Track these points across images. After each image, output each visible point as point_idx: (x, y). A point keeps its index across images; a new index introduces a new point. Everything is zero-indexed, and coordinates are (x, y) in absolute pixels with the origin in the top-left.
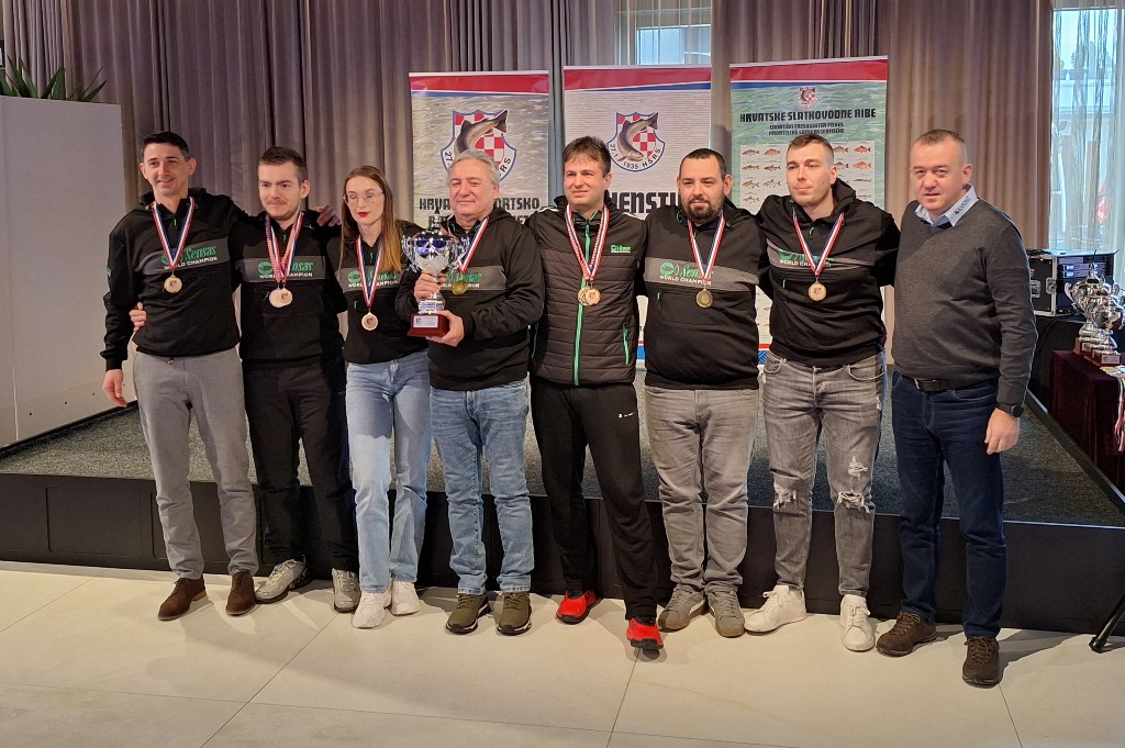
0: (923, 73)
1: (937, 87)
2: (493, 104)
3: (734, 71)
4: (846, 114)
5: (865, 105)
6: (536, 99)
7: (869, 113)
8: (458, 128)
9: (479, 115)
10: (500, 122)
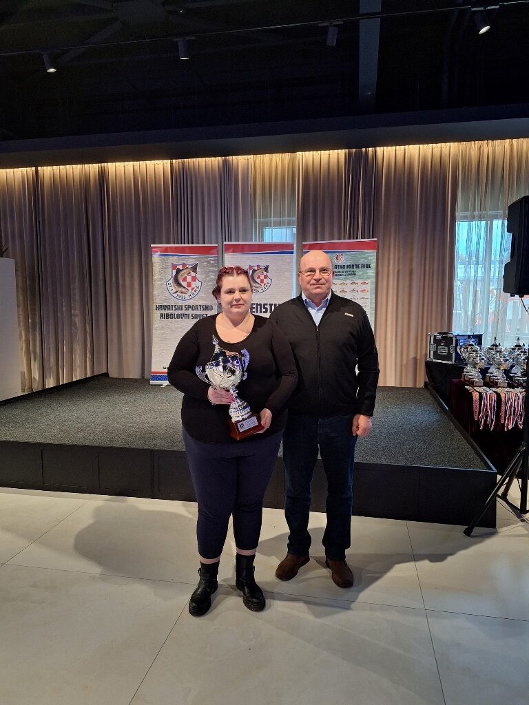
0: (395, 248)
1: (401, 255)
2: (191, 260)
3: (305, 245)
4: (357, 266)
5: (366, 262)
6: (211, 258)
7: (368, 266)
8: (174, 272)
9: (184, 265)
10: (194, 269)
